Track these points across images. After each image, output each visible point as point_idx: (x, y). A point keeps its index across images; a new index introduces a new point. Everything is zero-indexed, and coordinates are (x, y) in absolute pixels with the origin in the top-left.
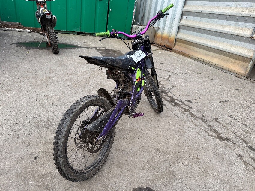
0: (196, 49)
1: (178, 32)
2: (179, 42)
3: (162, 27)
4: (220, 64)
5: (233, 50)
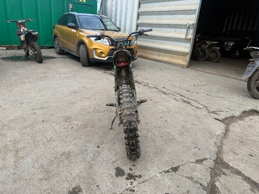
5: (176, 49)
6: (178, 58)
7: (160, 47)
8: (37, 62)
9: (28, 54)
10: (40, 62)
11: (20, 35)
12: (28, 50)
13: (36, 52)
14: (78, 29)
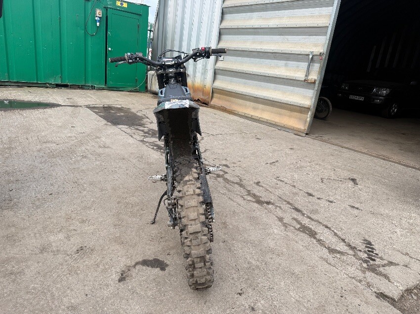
0: (241, 101)
1: (215, 79)
2: (217, 93)
3: (192, 73)
4: (273, 120)
5: (287, 99)
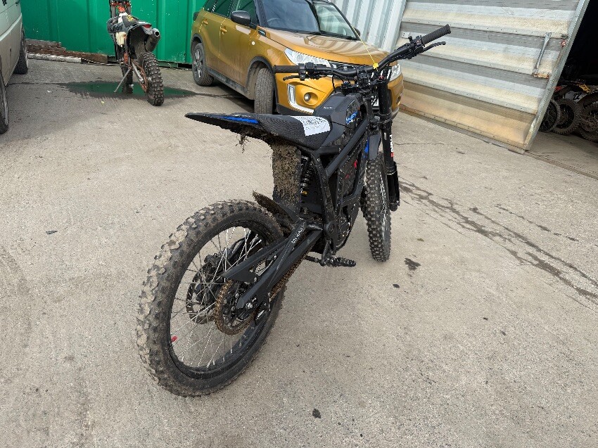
5: (502, 99)
6: (504, 125)
7: (457, 89)
8: (150, 101)
9: (129, 79)
10: (158, 103)
11: (115, 30)
12: (132, 70)
13: (150, 79)
14: (255, 28)
